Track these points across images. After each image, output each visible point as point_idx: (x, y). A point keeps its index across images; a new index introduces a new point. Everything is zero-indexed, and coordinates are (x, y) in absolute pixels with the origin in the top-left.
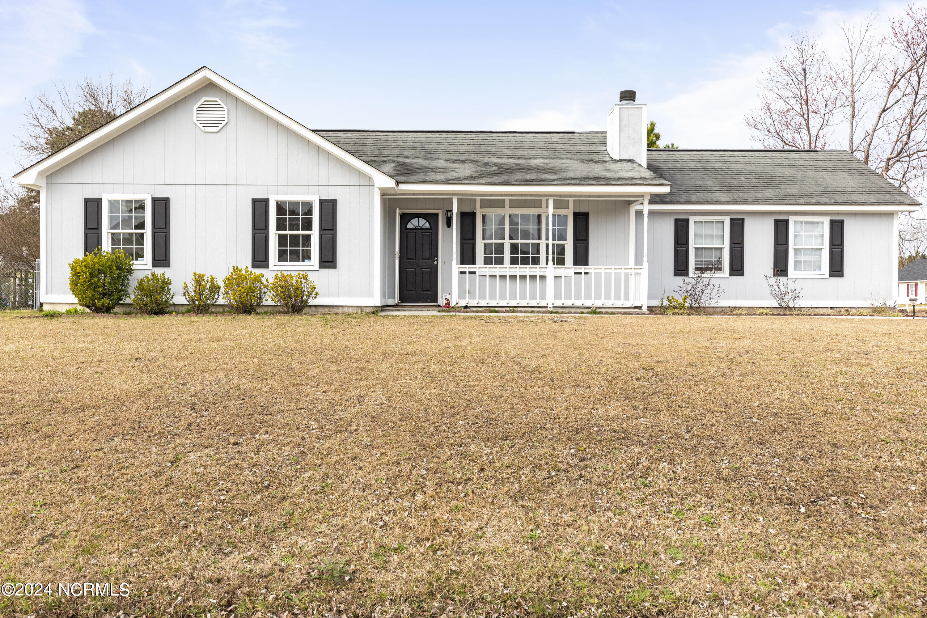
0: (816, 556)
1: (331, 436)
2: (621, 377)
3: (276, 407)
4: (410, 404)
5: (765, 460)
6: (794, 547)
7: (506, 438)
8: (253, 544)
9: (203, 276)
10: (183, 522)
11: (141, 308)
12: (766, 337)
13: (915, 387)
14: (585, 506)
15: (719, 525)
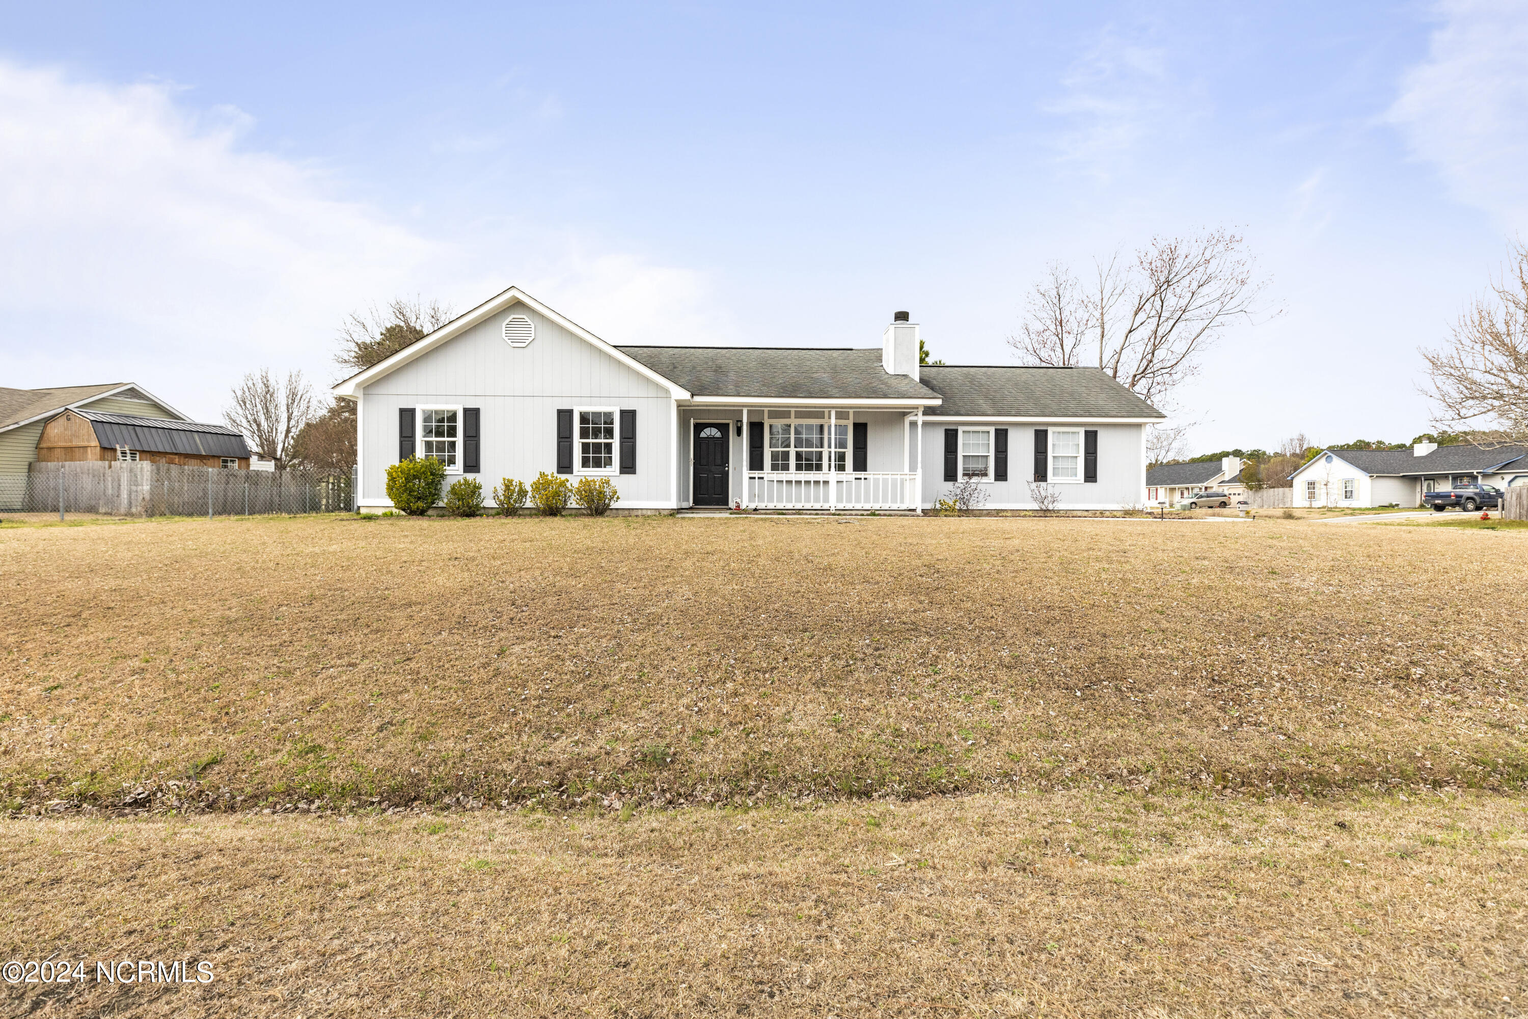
0: (1093, 735)
1: (645, 628)
2: (906, 574)
3: (591, 603)
4: (715, 599)
5: (1042, 648)
6: (1073, 728)
7: (805, 630)
8: (579, 729)
9: (512, 481)
10: (513, 710)
11: (453, 511)
12: (1033, 537)
13: (1171, 582)
14: (882, 692)
15: (1004, 708)
